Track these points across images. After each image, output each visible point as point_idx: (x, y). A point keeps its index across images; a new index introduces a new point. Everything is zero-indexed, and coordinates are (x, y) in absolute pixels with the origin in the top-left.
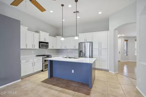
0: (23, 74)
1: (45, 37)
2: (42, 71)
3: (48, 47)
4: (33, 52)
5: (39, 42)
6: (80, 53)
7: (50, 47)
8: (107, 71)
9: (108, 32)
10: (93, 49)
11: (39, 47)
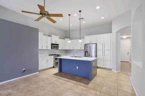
0: (40, 69)
1: (56, 39)
2: (54, 67)
3: (58, 48)
4: (47, 52)
5: (51, 44)
6: (86, 53)
7: (60, 48)
8: (110, 70)
9: (111, 35)
10: (97, 50)
11: (51, 48)
